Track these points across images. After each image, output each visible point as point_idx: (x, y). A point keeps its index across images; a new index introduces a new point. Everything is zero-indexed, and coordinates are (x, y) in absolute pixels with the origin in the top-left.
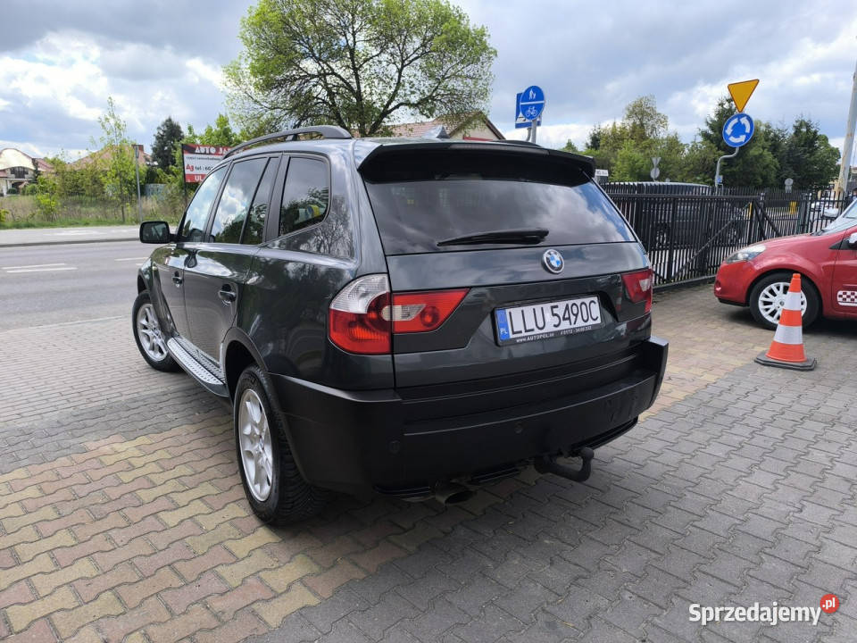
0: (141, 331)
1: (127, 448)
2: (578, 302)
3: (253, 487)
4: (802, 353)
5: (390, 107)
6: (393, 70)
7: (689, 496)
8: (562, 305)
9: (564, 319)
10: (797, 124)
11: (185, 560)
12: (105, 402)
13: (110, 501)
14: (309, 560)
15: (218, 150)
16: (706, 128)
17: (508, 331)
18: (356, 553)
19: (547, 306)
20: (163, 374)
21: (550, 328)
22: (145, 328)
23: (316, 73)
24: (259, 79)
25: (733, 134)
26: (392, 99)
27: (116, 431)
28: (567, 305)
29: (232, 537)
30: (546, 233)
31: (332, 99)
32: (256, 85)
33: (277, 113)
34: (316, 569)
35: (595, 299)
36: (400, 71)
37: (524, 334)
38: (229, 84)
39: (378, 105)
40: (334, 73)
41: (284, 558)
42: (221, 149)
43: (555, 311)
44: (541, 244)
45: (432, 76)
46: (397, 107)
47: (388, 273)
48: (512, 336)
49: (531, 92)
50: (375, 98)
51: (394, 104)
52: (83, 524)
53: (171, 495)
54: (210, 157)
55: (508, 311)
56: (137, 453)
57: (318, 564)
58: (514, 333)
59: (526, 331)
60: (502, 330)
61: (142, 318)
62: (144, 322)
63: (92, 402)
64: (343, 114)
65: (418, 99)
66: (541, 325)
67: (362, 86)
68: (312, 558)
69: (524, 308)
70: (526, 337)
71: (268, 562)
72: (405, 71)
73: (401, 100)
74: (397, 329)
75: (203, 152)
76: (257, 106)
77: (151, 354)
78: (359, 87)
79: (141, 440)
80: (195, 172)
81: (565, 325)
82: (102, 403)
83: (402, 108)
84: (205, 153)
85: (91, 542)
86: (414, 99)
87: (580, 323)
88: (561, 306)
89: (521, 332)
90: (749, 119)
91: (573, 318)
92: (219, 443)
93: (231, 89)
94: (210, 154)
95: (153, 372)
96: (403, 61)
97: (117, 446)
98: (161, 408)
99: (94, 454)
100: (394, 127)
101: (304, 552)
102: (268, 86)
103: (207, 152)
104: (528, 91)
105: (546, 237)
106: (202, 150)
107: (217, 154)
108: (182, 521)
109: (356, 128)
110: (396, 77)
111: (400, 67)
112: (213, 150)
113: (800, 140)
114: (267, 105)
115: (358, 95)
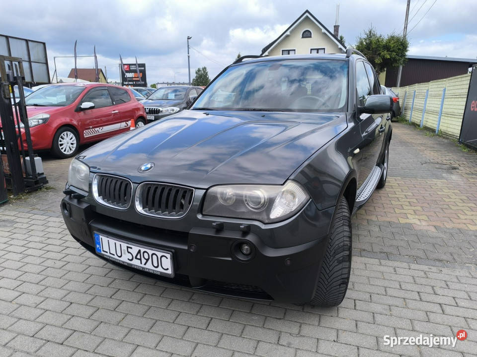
56: (409, 216)
97: (418, 222)
99: (431, 223)
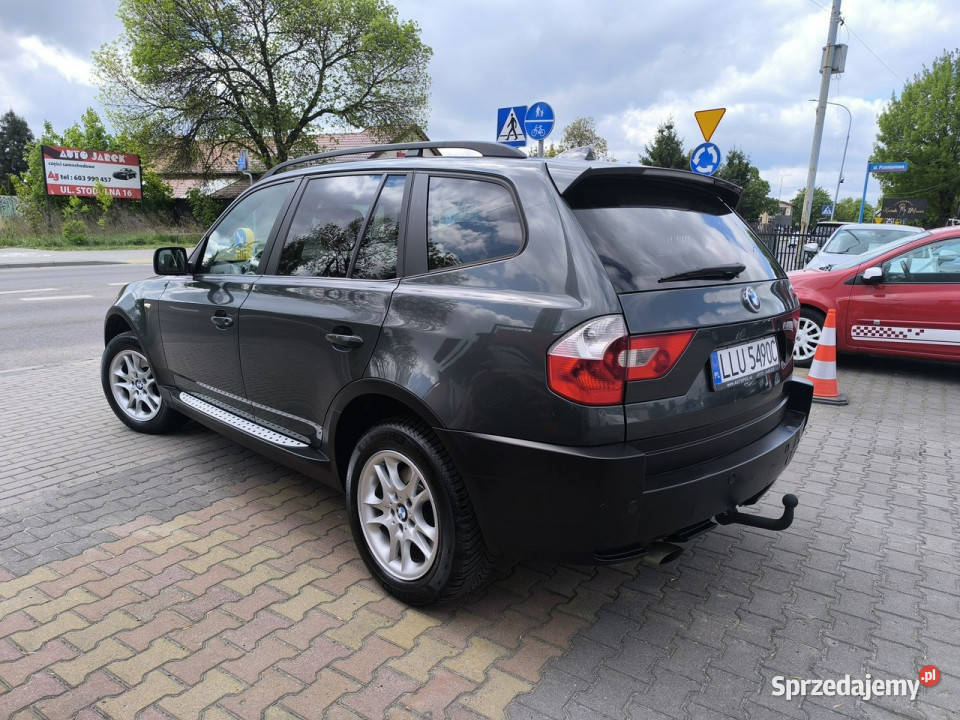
0: (115, 385)
1: (173, 531)
3: (388, 566)
4: (835, 387)
5: (311, 115)
6: (312, 69)
7: (820, 536)
8: (754, 344)
10: (730, 155)
11: (343, 659)
12: (96, 476)
13: (196, 597)
14: (488, 642)
15: (90, 155)
16: (647, 155)
18: (534, 628)
19: (745, 347)
20: (150, 437)
22: (121, 380)
23: (215, 67)
24: (145, 69)
25: (700, 164)
26: (313, 104)
27: (139, 510)
29: (382, 625)
30: (742, 269)
31: (238, 100)
32: (140, 78)
33: (168, 113)
34: (503, 651)
35: (773, 338)
36: (322, 73)
38: (103, 74)
39: (297, 110)
40: (240, 69)
41: (459, 642)
42: (95, 154)
43: (751, 352)
44: (735, 280)
45: (359, 80)
46: (319, 114)
47: (623, 314)
48: (724, 380)
49: (538, 109)
50: (292, 101)
51: (316, 110)
52: (181, 629)
53: (269, 583)
54: (80, 163)
55: (719, 353)
56: (188, 536)
57: (502, 646)
58: (725, 377)
59: (734, 374)
60: (716, 374)
61: (117, 368)
62: (120, 373)
63: (77, 477)
64: (253, 119)
65: (343, 104)
67: (276, 85)
68: (490, 640)
69: (729, 350)
70: (734, 381)
71: (444, 651)
72: (327, 72)
73: (324, 107)
74: (631, 376)
75: (71, 157)
76: (142, 103)
77: (131, 413)
78: (272, 87)
79: (181, 521)
80: (61, 182)
82: (91, 477)
83: (326, 115)
84: (73, 159)
85: (207, 650)
86: (340, 105)
87: (768, 365)
88: (755, 347)
90: (716, 148)
92: (286, 516)
93: (104, 80)
94: (80, 159)
95: (135, 435)
96: (325, 61)
98: (180, 480)
99: (131, 541)
100: (315, 137)
101: (476, 633)
102: (155, 79)
103: (77, 157)
104: (534, 107)
105: (741, 274)
106: (70, 154)
107: (89, 159)
108: (306, 613)
109: (271, 135)
110: (317, 77)
111: (321, 66)
112: (84, 155)
113: (733, 172)
114: (155, 102)
115: (271, 95)
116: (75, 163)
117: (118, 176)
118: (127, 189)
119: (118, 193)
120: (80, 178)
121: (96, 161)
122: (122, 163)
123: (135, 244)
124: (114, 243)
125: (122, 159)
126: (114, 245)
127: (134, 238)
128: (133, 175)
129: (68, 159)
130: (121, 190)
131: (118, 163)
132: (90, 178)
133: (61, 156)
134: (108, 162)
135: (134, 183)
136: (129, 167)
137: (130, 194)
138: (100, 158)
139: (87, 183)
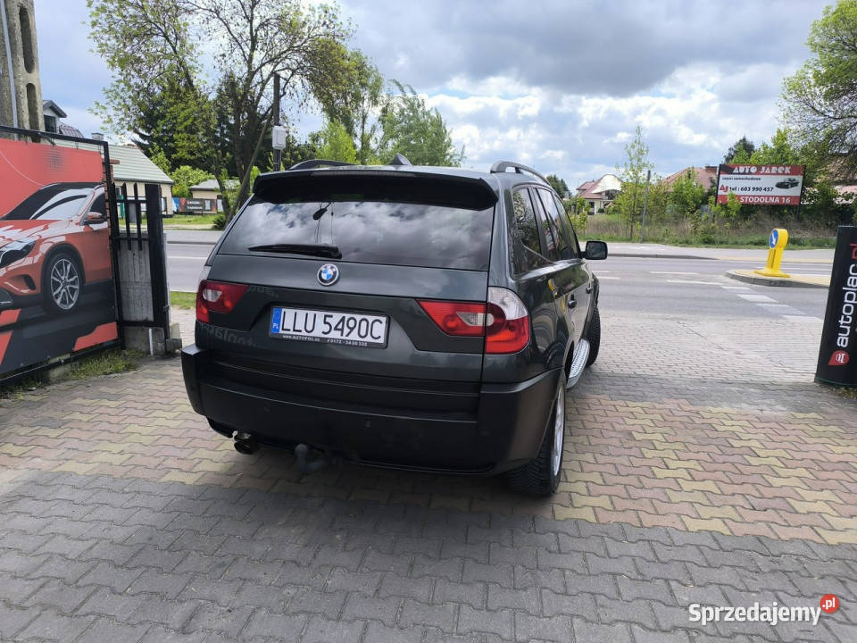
2: (358, 317)
8: (338, 316)
9: (336, 329)
15: (759, 170)
17: (279, 326)
19: (320, 315)
21: (318, 333)
28: (344, 318)
37: (291, 332)
42: (763, 168)
43: (328, 320)
48: (281, 332)
54: (748, 176)
55: (283, 310)
60: (274, 324)
66: (309, 328)
70: (292, 335)
75: (742, 172)
80: (729, 193)
81: (335, 335)
84: (744, 173)
88: (336, 317)
89: (289, 330)
91: (346, 330)
94: (750, 173)
103: (747, 172)
106: (742, 169)
107: (757, 173)
112: (753, 170)
116: (744, 176)
117: (780, 185)
118: (786, 197)
119: (777, 200)
120: (746, 189)
121: (764, 174)
122: (788, 174)
123: (756, 244)
124: (736, 243)
125: (787, 170)
126: (736, 245)
127: (756, 239)
128: (794, 184)
129: (739, 174)
130: (780, 197)
131: (784, 174)
132: (754, 189)
133: (734, 171)
134: (774, 174)
135: (795, 192)
136: (792, 177)
137: (788, 201)
138: (768, 171)
139: (751, 193)
